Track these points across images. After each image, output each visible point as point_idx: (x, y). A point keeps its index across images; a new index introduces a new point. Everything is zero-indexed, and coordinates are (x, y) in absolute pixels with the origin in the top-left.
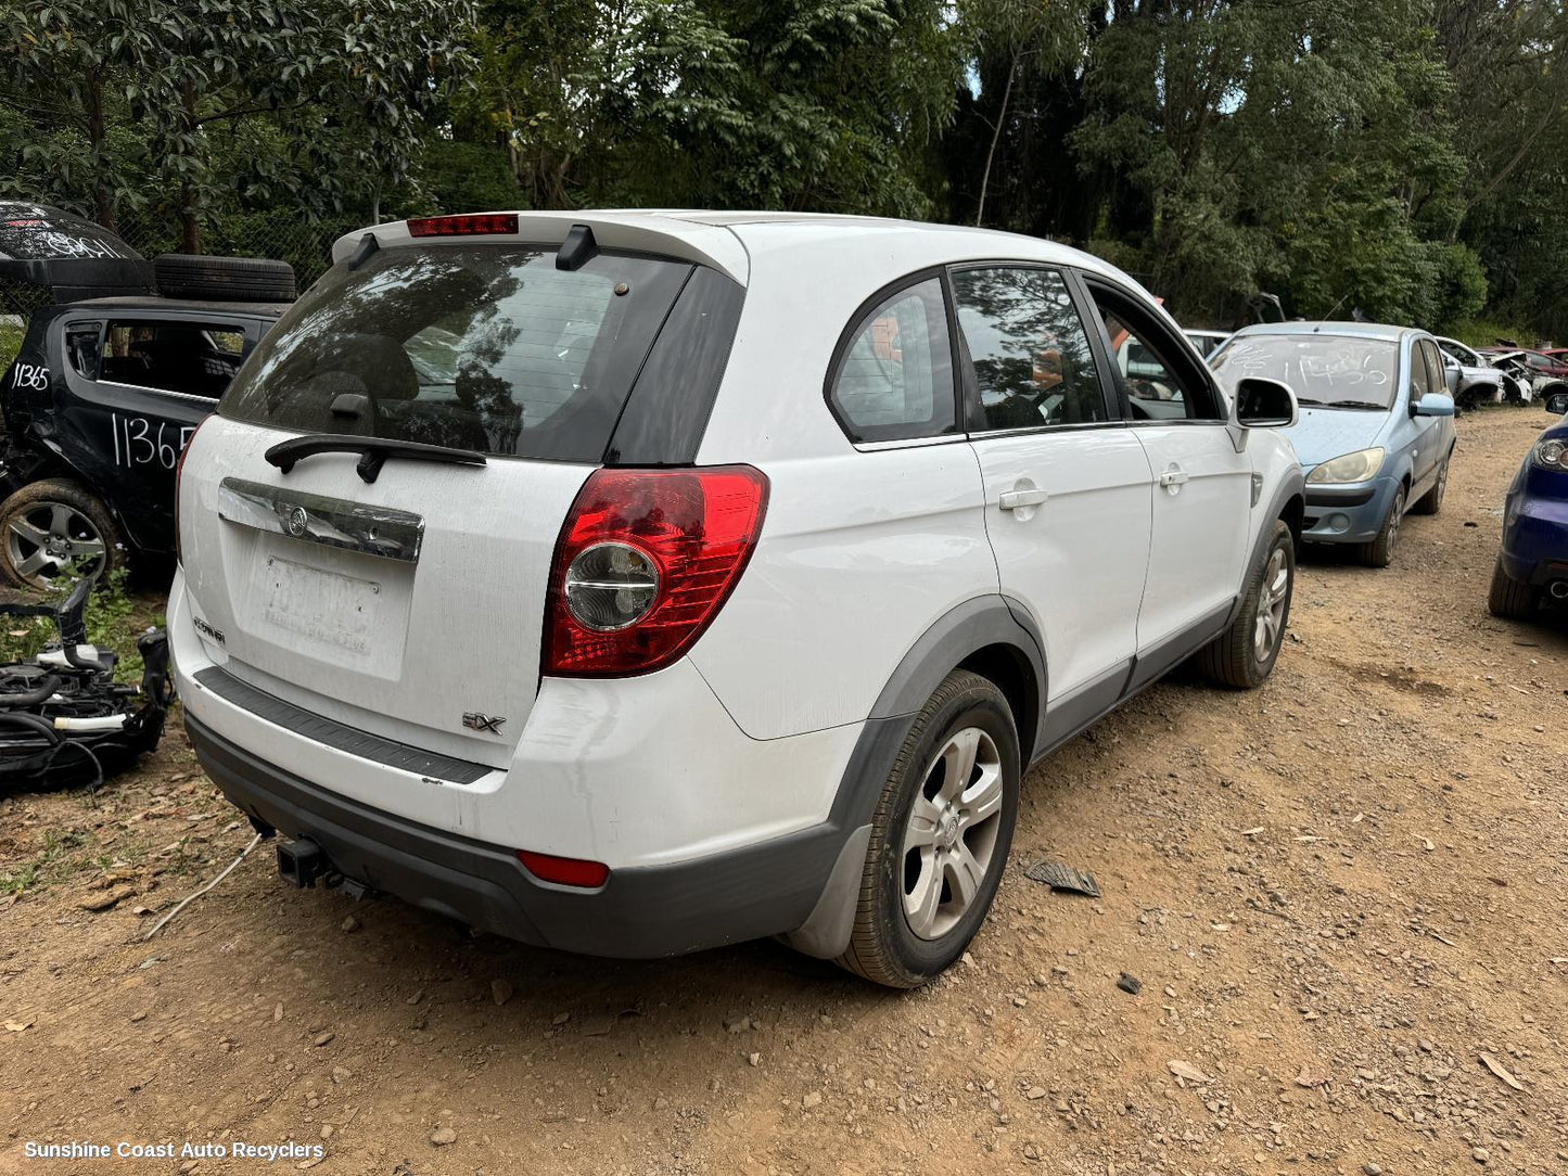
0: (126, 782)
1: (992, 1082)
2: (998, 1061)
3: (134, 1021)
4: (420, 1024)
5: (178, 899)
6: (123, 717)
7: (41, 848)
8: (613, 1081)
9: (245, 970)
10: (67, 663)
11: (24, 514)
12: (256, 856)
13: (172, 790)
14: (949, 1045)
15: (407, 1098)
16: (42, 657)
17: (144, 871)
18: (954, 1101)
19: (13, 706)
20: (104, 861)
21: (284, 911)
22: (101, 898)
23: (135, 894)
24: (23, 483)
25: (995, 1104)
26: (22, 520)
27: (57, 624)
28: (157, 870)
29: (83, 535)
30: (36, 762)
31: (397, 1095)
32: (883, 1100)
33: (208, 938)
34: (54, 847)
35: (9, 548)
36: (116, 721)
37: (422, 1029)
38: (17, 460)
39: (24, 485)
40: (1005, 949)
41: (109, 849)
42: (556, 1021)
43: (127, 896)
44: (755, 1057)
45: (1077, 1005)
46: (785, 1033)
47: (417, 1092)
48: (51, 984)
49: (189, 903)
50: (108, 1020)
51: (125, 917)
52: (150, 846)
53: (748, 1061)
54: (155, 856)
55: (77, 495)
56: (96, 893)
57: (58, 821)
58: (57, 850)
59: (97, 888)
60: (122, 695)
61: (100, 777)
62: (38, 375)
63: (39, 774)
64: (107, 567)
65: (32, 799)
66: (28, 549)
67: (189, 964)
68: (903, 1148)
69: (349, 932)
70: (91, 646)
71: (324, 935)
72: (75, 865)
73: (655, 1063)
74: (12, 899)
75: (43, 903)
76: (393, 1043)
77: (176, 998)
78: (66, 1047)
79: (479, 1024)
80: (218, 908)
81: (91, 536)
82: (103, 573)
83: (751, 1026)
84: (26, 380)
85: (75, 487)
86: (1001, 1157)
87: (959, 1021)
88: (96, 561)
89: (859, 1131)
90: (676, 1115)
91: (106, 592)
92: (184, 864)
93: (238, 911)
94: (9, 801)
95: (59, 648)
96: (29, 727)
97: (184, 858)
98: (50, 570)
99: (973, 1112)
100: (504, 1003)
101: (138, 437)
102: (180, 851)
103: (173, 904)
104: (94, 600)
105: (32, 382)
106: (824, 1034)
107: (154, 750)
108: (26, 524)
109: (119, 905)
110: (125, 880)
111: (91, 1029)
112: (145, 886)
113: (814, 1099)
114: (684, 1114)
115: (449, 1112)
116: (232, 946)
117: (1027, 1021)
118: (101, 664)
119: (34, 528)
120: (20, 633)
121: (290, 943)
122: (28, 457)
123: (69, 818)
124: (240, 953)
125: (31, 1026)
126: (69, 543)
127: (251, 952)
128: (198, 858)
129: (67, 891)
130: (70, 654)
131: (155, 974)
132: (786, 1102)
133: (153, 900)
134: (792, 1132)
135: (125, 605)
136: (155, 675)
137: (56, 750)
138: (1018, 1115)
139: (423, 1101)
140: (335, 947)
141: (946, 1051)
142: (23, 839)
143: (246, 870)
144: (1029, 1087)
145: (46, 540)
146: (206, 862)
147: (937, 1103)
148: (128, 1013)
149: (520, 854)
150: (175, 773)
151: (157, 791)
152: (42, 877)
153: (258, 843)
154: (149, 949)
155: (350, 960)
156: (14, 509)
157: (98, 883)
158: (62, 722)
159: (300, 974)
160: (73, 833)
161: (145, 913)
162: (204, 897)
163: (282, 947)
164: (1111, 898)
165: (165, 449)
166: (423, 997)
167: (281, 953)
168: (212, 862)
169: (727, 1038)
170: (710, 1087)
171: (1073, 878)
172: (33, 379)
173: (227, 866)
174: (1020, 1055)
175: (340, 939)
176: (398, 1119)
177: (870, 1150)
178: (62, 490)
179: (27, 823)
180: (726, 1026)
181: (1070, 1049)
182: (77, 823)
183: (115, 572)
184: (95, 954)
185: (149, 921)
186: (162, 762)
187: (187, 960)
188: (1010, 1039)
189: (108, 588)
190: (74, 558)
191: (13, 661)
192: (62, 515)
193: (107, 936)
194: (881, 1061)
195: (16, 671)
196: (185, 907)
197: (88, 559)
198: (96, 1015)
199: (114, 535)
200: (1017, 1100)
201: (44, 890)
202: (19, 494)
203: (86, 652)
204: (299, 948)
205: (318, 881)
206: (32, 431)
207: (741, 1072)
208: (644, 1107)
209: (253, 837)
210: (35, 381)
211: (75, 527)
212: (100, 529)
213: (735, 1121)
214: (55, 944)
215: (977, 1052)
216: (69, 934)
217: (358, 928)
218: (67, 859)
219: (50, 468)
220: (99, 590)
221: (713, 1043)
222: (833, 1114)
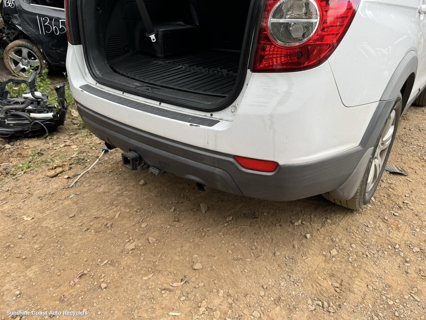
0: (56, 135)
1: (397, 245)
2: (396, 237)
3: (70, 217)
4: (177, 220)
5: (79, 173)
6: (52, 114)
7: (31, 156)
8: (255, 243)
9: (107, 198)
10: (32, 97)
11: (13, 51)
12: (103, 159)
13: (70, 138)
14: (376, 231)
15: (179, 249)
16: (24, 95)
17: (66, 163)
18: (386, 253)
19: (16, 109)
20: (52, 160)
21: (117, 178)
22: (52, 173)
23: (64, 171)
24: (11, 41)
25: (402, 254)
26: (13, 53)
27: (27, 85)
28: (70, 163)
29: (33, 58)
30: (26, 128)
31: (175, 248)
32: (360, 253)
33: (92, 187)
34: (35, 155)
35: (10, 63)
36: (50, 115)
37: (178, 221)
38: (9, 33)
39: (12, 42)
40: (382, 194)
41: (53, 156)
42: (228, 219)
43: (61, 172)
44: (308, 236)
45: (417, 215)
46: (315, 225)
47: (182, 247)
48: (39, 203)
49: (83, 174)
50: (61, 217)
51: (62, 179)
52: (66, 155)
53: (306, 237)
54: (69, 158)
55: (29, 45)
56: (51, 171)
57: (35, 147)
58: (36, 156)
59: (51, 169)
60: (51, 108)
61: (47, 133)
62: (11, 2)
63: (27, 132)
64: (41, 69)
65: (26, 140)
66: (16, 63)
67: (87, 196)
68: (375, 272)
69: (142, 185)
70: (39, 92)
71: (133, 186)
72: (43, 161)
73: (269, 237)
74: (23, 172)
75: (33, 174)
76: (168, 227)
77: (84, 209)
78: (47, 227)
79: (198, 219)
80: (93, 176)
81: (35, 59)
82: (40, 71)
83: (302, 223)
84: (8, 4)
85: (28, 42)
86: (413, 276)
87: (376, 221)
88: (38, 67)
89: (356, 265)
90: (284, 258)
91: (42, 77)
92: (80, 161)
93: (101, 177)
94: (19, 141)
95: (29, 93)
96: (23, 117)
97: (79, 159)
98: (24, 70)
99: (394, 257)
100: (205, 212)
101: (46, 24)
102: (77, 157)
103: (78, 175)
104: (38, 80)
105: (9, 5)
106: (330, 226)
107: (63, 125)
108: (14, 55)
109: (59, 175)
110: (60, 166)
111: (55, 220)
112: (67, 168)
113: (334, 252)
114: (287, 258)
115: (197, 256)
116: (101, 190)
117: (401, 221)
118: (43, 98)
119: (17, 56)
120: (16, 88)
121: (122, 189)
122: (12, 32)
123: (39, 146)
124: (104, 193)
125: (33, 218)
126: (28, 61)
127: (108, 192)
128: (83, 159)
129: (40, 170)
130: (33, 95)
131: (75, 200)
132: (324, 253)
133: (71, 173)
134: (331, 266)
135: (48, 81)
136: (61, 99)
137: (32, 124)
138: (412, 258)
139: (185, 251)
140: (139, 190)
141: (376, 233)
142: (24, 153)
143: (101, 163)
144: (412, 247)
145: (21, 60)
146: (86, 160)
147: (380, 253)
148: (68, 214)
149: (236, 157)
150: (71, 132)
151: (66, 138)
152: (32, 165)
153: (103, 154)
154: (71, 191)
155: (145, 195)
156: (10, 50)
157: (51, 167)
158: (33, 115)
159: (128, 200)
160: (41, 151)
161: (68, 178)
162: (88, 172)
163: (119, 190)
164: (413, 176)
165: (55, 28)
166: (175, 210)
167: (119, 192)
168: (89, 161)
169: (294, 228)
170: (294, 246)
171: (396, 169)
172: (10, 4)
173: (94, 162)
174: (403, 235)
175: (140, 188)
176: (177, 258)
177: (362, 274)
178: (24, 43)
179: (25, 148)
180: (293, 223)
181: (421, 232)
182: (42, 148)
183: (44, 70)
184: (53, 192)
185: (70, 181)
186: (66, 129)
187: (86, 195)
188: (398, 228)
189: (42, 76)
190: (31, 66)
191: (15, 96)
192: (25, 51)
193: (56, 186)
194: (354, 237)
195: (16, 100)
196: (82, 176)
197: (35, 66)
198: (56, 215)
199: (42, 59)
200: (409, 252)
201: (33, 169)
202: (11, 45)
203: (38, 94)
204: (125, 191)
205: (139, 167)
206: (12, 23)
207: (304, 241)
208: (271, 255)
209: (101, 153)
210: (11, 5)
211: (30, 55)
212: (38, 57)
213: (308, 261)
214: (38, 188)
215: (388, 233)
216: (43, 185)
217: (145, 184)
218: (39, 159)
219: (20, 35)
220: (40, 77)
221: (290, 229)
222: (343, 258)
